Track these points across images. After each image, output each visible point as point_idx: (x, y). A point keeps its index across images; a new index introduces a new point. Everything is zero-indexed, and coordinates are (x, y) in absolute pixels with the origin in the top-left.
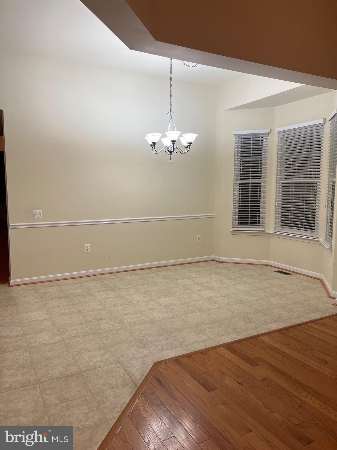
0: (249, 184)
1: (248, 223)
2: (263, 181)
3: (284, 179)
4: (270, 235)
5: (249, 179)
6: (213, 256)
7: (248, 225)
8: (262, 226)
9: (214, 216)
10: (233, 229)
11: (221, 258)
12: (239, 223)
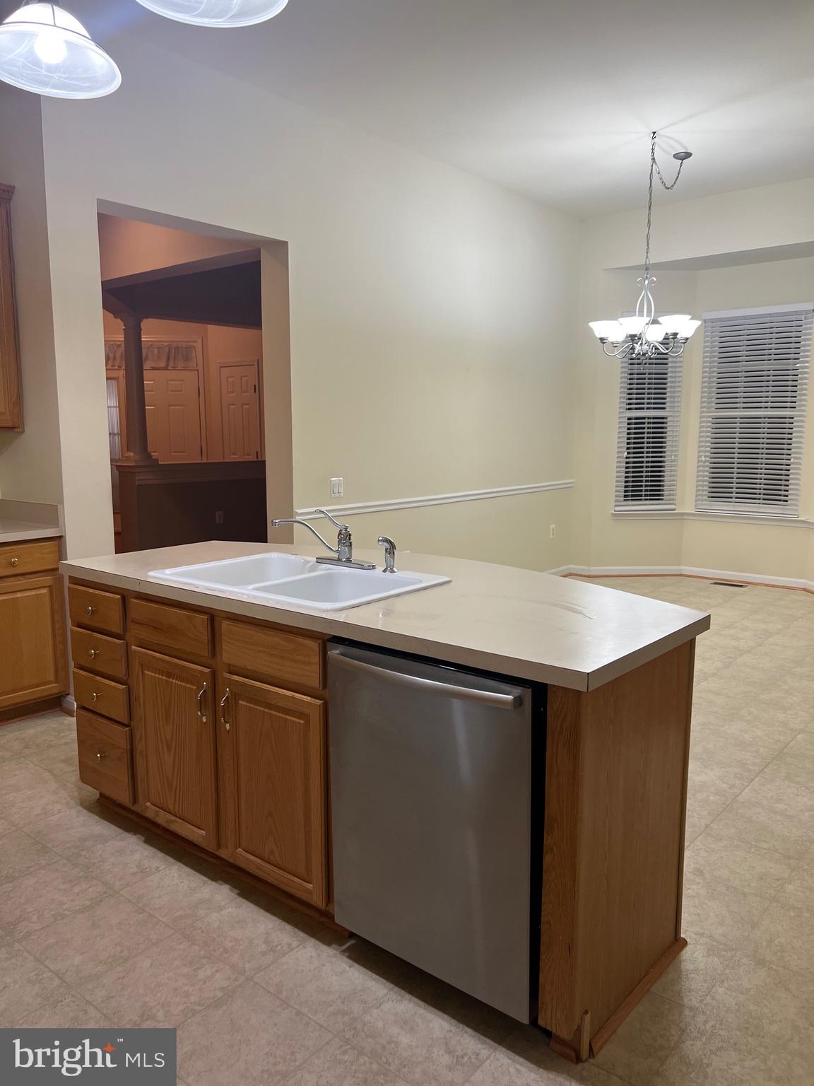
0: (644, 418)
1: (641, 495)
2: (671, 414)
3: (713, 409)
4: (686, 517)
5: (643, 409)
6: (571, 566)
7: (641, 500)
8: (669, 500)
9: (572, 485)
10: (617, 509)
11: (592, 568)
12: (625, 496)
